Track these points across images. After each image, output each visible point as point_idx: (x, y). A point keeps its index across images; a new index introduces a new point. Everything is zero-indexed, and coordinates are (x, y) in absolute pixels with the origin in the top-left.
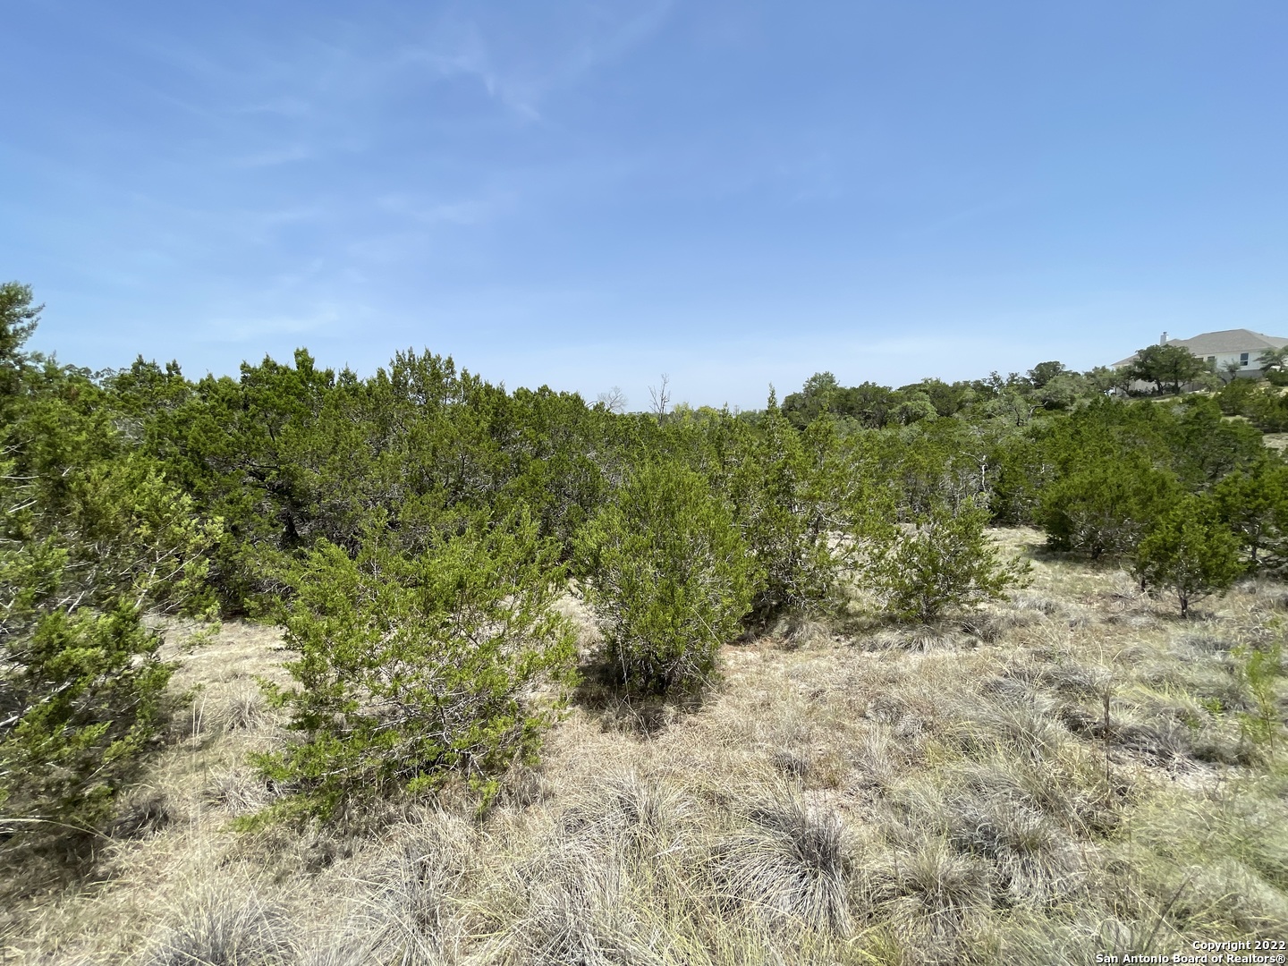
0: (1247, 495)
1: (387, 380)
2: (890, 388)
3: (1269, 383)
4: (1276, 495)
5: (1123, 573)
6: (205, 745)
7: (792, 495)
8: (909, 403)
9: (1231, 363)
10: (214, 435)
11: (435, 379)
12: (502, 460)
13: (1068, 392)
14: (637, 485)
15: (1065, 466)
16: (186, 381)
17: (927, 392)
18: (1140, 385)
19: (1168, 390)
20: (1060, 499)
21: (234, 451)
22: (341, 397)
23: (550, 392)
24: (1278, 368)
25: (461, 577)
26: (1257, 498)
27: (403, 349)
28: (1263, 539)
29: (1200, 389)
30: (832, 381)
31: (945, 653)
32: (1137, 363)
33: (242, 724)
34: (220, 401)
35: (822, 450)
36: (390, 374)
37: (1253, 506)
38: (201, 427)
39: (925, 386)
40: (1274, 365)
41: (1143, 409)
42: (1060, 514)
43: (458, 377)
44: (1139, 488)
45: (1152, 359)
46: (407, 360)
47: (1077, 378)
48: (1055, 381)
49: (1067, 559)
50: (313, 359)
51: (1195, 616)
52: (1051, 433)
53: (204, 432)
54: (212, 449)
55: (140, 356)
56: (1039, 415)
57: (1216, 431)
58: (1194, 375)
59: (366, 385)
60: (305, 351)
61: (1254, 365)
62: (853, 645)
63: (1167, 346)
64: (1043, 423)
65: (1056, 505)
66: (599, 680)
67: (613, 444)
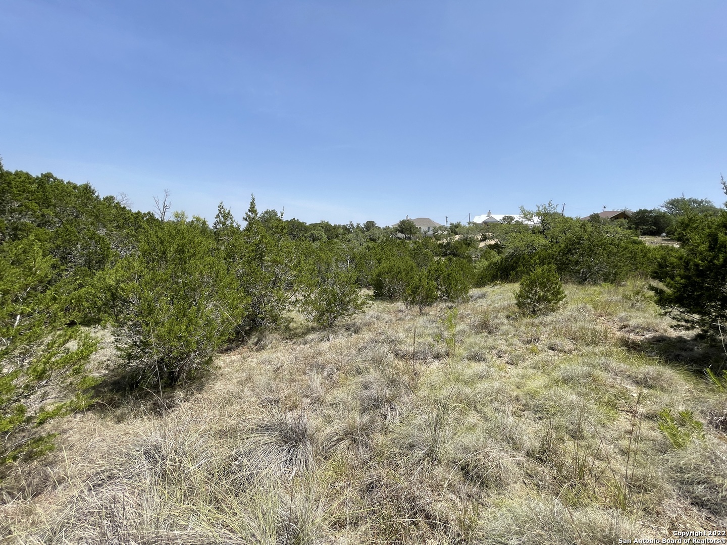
2: (306, 223)
3: (435, 239)
5: (400, 303)
7: (263, 260)
8: (314, 232)
9: (425, 230)
13: (378, 234)
15: (379, 261)
17: (322, 227)
18: (400, 235)
19: (408, 238)
20: (380, 273)
24: (437, 234)
29: (417, 239)
30: (276, 215)
31: (340, 340)
32: (399, 226)
39: (322, 224)
40: (436, 232)
41: (401, 243)
42: (378, 280)
45: (404, 225)
47: (380, 229)
48: (373, 229)
49: (382, 299)
51: (425, 314)
52: (373, 248)
56: (369, 242)
58: (415, 233)
61: (431, 232)
62: (295, 343)
63: (408, 220)
64: (370, 245)
65: (378, 276)
66: (111, 391)
67: (123, 227)
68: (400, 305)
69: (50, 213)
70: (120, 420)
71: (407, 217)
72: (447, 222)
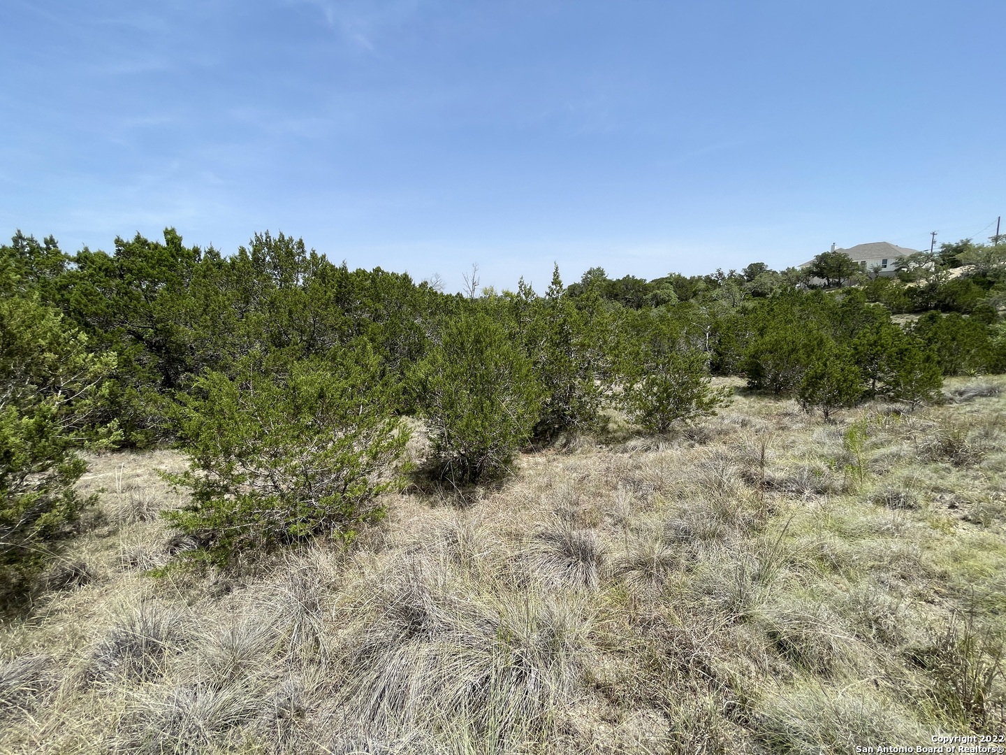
0: (871, 345)
1: (247, 257)
2: (645, 280)
3: (899, 281)
4: (888, 344)
5: (793, 401)
6: (110, 534)
7: (570, 344)
8: (658, 292)
9: (876, 266)
10: (95, 298)
11: (288, 256)
12: (346, 322)
13: (769, 285)
14: (455, 330)
15: (762, 332)
16: (63, 253)
17: (671, 283)
18: (816, 281)
19: (834, 284)
20: (756, 352)
21: (114, 312)
22: (209, 269)
23: (383, 272)
24: (906, 270)
25: (322, 389)
26: (876, 346)
27: (261, 232)
28: (880, 374)
29: (854, 284)
30: (603, 274)
31: (673, 452)
32: (814, 265)
33: (142, 518)
34: (97, 270)
35: (592, 313)
36: (250, 252)
37: (874, 352)
38: (82, 291)
39: (670, 279)
40: (904, 267)
41: (816, 295)
42: (755, 363)
43: (308, 256)
44: (806, 344)
45: (825, 262)
46: (264, 241)
47: (775, 275)
48: (761, 277)
49: (760, 394)
50: (181, 237)
51: (833, 422)
52: (754, 309)
53: (85, 295)
54: (94, 310)
55: (19, 231)
56: (748, 299)
57: (861, 311)
58: (851, 274)
59: (229, 261)
60: (173, 230)
61: (891, 268)
62: (611, 450)
63: (834, 253)
64: (750, 305)
65: (753, 357)
66: (427, 478)
67: (436, 314)
68: (792, 405)
69: (380, 306)
70: (433, 505)
71: (833, 246)
72: (933, 242)
